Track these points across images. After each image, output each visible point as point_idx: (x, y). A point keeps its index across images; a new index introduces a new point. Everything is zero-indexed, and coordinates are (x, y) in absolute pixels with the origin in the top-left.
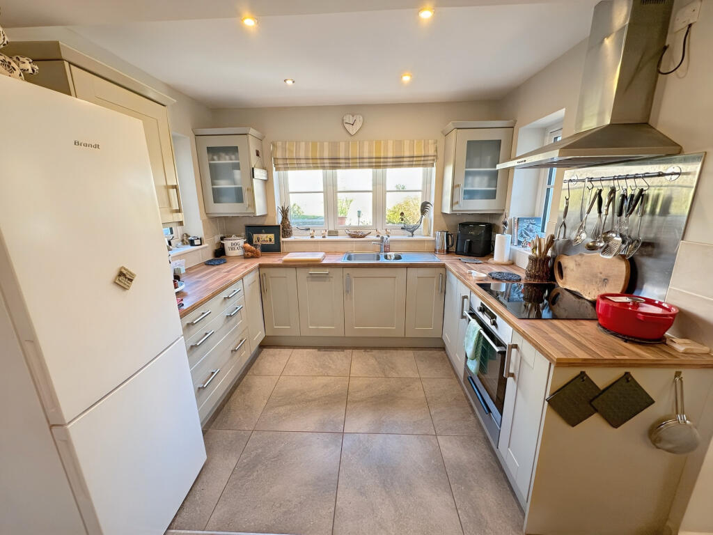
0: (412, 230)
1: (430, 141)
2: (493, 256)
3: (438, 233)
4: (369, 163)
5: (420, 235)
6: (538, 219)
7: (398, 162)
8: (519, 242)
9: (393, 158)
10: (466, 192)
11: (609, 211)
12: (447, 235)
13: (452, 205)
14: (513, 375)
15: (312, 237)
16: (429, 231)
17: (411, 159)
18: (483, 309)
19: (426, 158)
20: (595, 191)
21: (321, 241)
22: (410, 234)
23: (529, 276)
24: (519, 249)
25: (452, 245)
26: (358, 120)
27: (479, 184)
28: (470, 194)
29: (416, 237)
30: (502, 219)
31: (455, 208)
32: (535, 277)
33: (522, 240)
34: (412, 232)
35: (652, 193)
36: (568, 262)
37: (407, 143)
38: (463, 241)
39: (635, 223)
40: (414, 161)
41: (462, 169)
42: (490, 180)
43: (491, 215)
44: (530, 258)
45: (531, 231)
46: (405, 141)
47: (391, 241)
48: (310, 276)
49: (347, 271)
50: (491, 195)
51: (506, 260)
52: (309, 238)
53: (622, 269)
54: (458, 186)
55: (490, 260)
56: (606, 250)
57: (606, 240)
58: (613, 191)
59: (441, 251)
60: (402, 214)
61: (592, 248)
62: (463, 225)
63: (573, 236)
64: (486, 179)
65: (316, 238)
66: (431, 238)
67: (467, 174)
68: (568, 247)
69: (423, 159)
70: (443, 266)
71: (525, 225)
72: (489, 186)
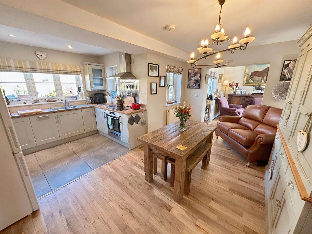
0: (76, 97)
1: (77, 66)
2: (106, 102)
3: (87, 98)
4: (53, 72)
5: (79, 99)
6: (115, 91)
7: (66, 72)
8: (113, 98)
9: (63, 71)
10: (95, 84)
11: (129, 88)
12: (91, 98)
13: (91, 88)
14: (121, 123)
15: (26, 104)
16: (83, 97)
17: (71, 72)
18: (111, 113)
19: (77, 72)
20: (126, 85)
21: (32, 105)
22: (76, 99)
23: (117, 105)
24: (113, 99)
25: (93, 101)
26: (43, 54)
27: (98, 82)
28: (95, 85)
29: (78, 100)
30: (107, 92)
31: (92, 89)
32: (119, 105)
33: (113, 97)
34: (76, 98)
35: (134, 85)
36: (125, 100)
37: (68, 66)
38: (96, 99)
39: (133, 90)
40: (72, 73)
41: (92, 77)
42: (101, 81)
43: (102, 91)
44: (117, 100)
45: (115, 94)
46: (68, 65)
47: (69, 102)
48: (38, 118)
49: (56, 114)
50: (102, 85)
51: (110, 103)
52: (24, 105)
53: (133, 99)
54: (92, 82)
55: (106, 103)
56: (130, 96)
57: (130, 94)
58: (129, 85)
59: (89, 103)
60: (71, 92)
61: (128, 96)
62: (95, 94)
63: (124, 94)
64: (99, 80)
65: (28, 104)
66: (85, 99)
67: (94, 78)
68: (124, 97)
69: (76, 72)
70: (93, 107)
71: (113, 93)
72: (101, 82)
